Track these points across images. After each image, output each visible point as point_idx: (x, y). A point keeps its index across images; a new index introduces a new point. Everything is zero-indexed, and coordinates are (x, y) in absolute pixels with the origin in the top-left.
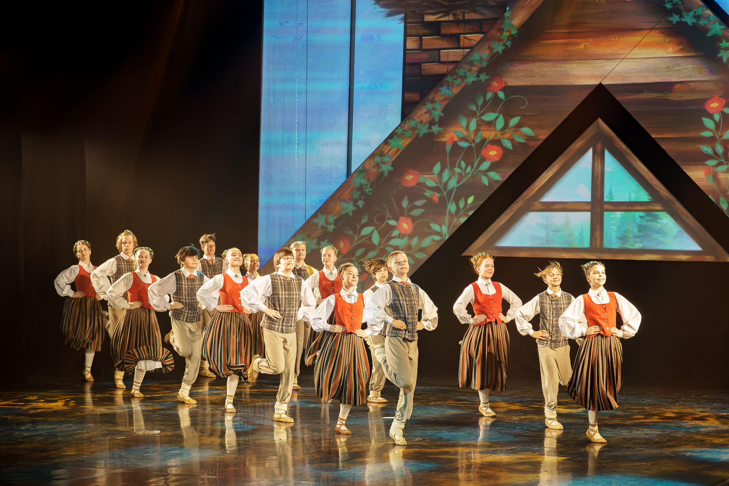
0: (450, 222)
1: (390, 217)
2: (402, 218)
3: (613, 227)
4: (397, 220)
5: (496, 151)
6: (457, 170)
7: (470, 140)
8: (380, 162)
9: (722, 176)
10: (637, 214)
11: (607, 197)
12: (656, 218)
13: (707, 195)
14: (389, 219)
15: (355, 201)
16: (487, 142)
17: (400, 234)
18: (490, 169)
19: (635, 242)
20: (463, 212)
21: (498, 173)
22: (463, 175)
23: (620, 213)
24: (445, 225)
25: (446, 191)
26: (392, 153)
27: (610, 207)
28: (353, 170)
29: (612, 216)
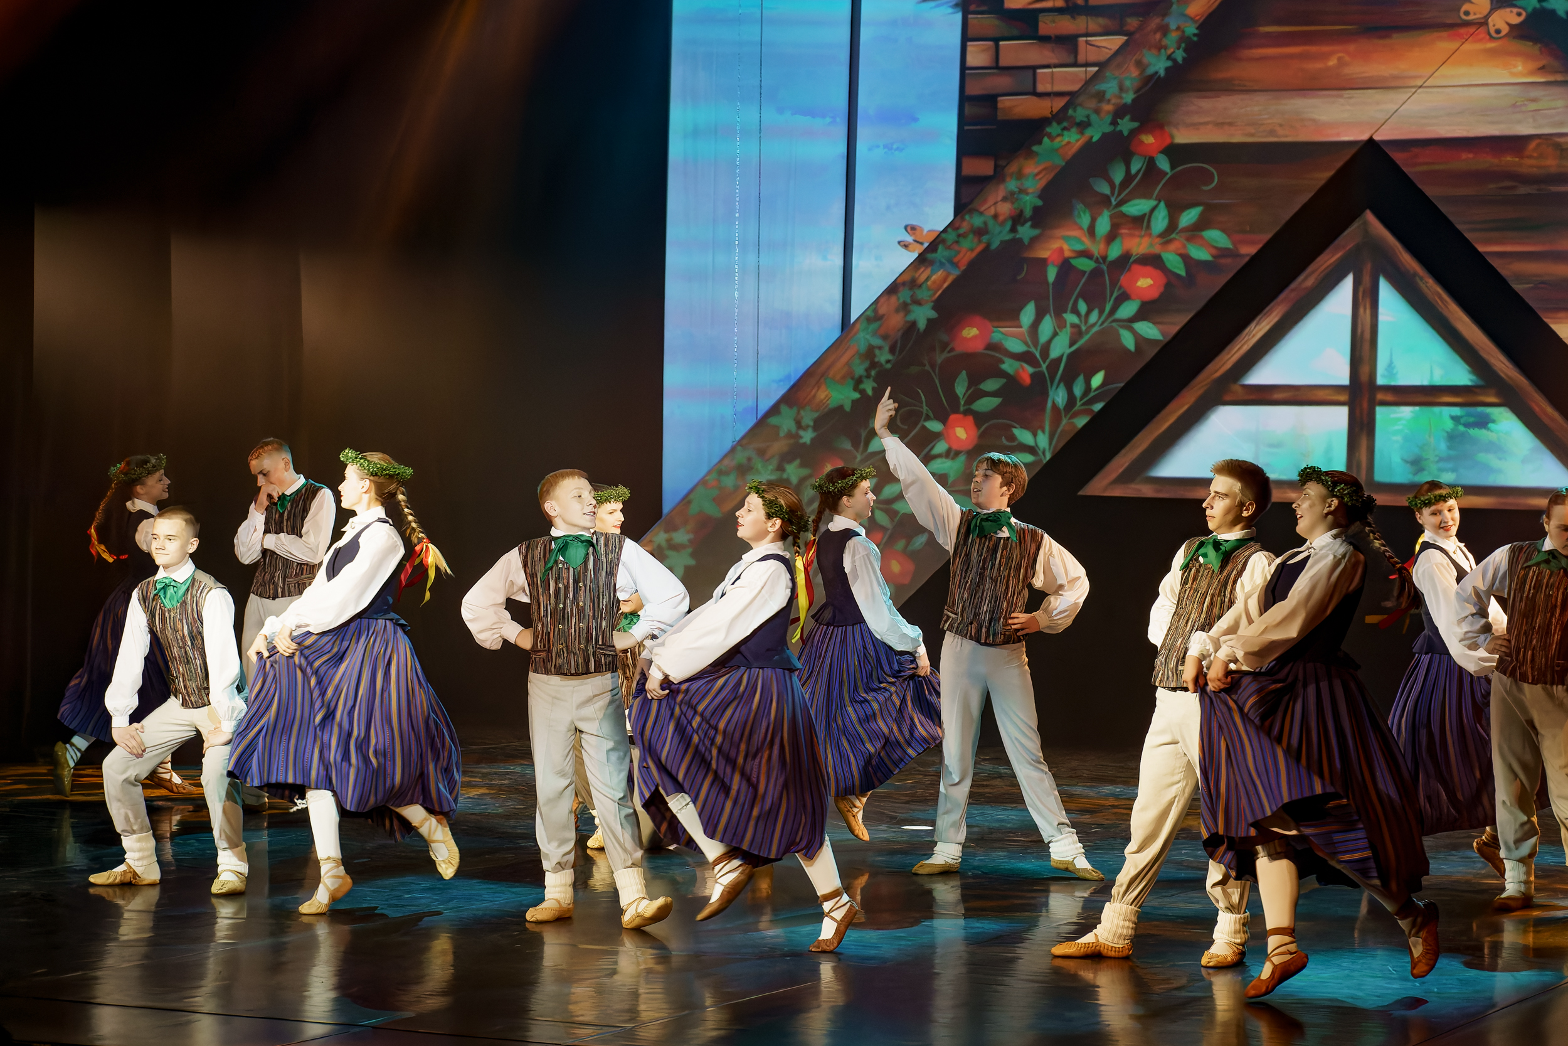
0: (1055, 424)
1: (931, 414)
2: (953, 417)
3: (1394, 438)
4: (943, 420)
5: (1152, 279)
6: (1071, 318)
7: (1096, 254)
8: (909, 301)
10: (1446, 412)
11: (1383, 376)
12: (1483, 423)
14: (928, 418)
15: (858, 381)
16: (1131, 260)
17: (949, 450)
18: (1140, 316)
19: (1441, 470)
20: (1083, 404)
21: (1155, 322)
22: (1084, 328)
23: (1411, 408)
24: (1043, 431)
25: (1047, 363)
26: (934, 282)
27: (1389, 397)
28: (853, 318)
29: (1393, 416)
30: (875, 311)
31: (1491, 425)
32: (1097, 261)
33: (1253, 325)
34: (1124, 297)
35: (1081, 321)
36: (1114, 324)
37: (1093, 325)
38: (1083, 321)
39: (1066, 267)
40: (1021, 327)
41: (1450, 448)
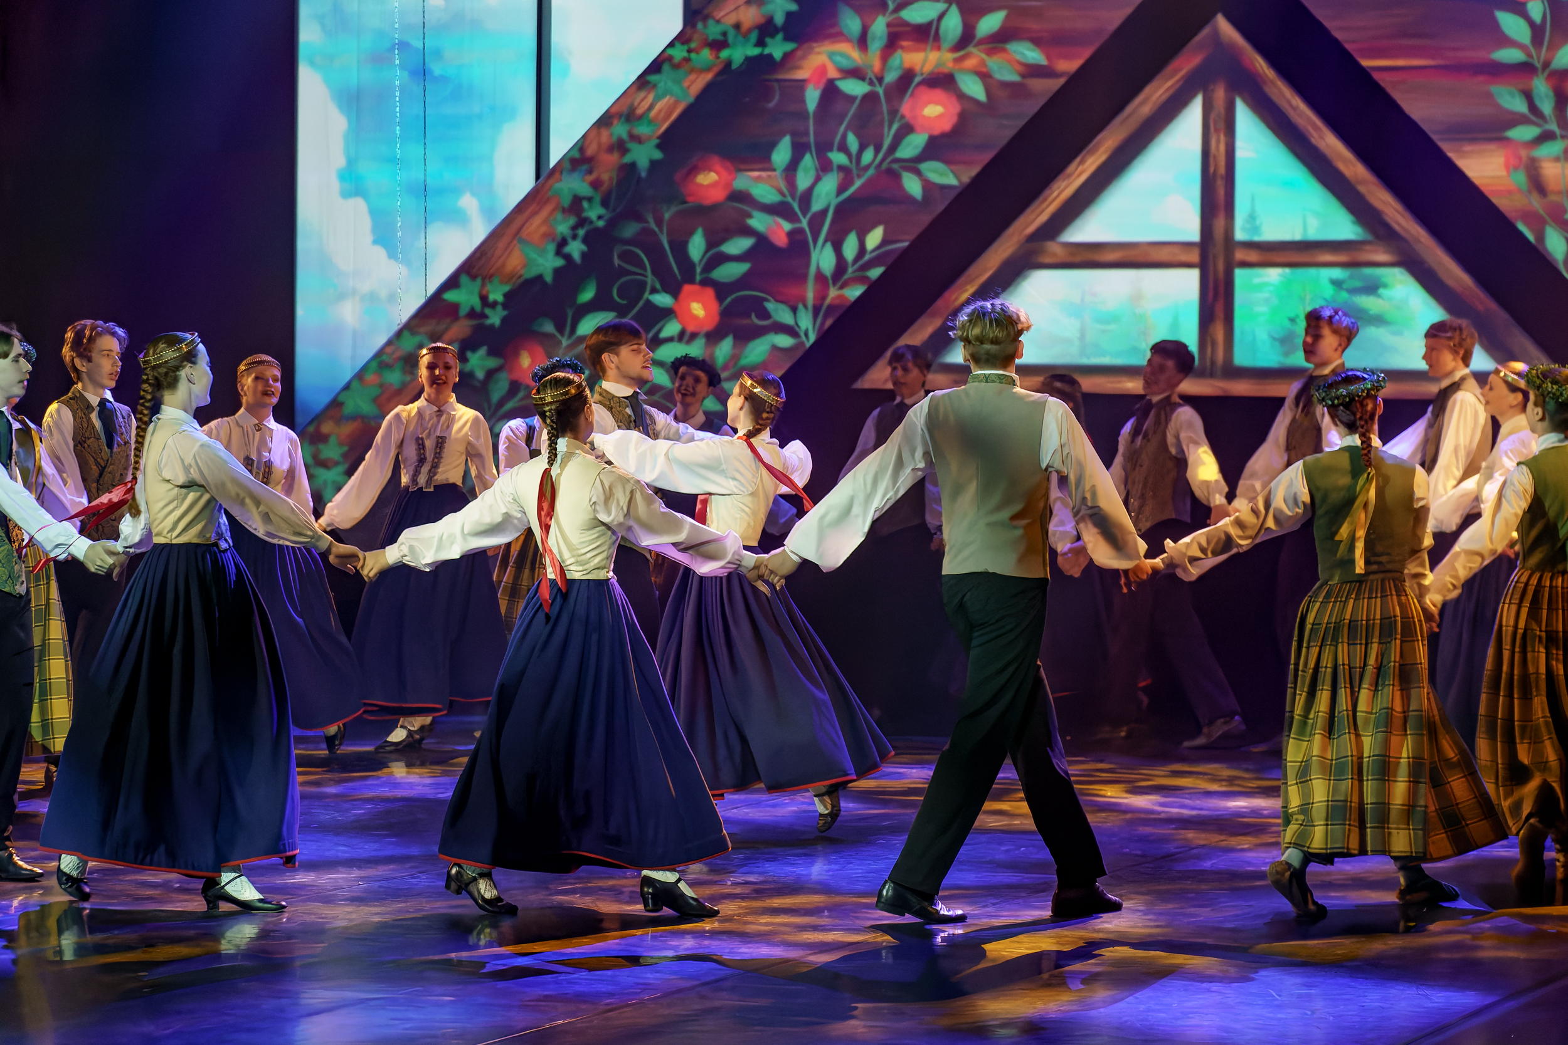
0: (821, 296)
1: (658, 286)
2: (687, 288)
3: (1260, 309)
4: (675, 293)
5: (944, 106)
6: (838, 158)
7: (870, 75)
8: (625, 136)
9: (1551, 171)
10: (1325, 274)
11: (1243, 229)
12: (1375, 286)
13: (1513, 221)
14: (654, 291)
15: (561, 244)
16: (917, 79)
17: (682, 332)
18: (929, 154)
20: (855, 272)
21: (947, 162)
22: (855, 171)
23: (1279, 270)
24: (805, 306)
25: (809, 216)
26: (660, 111)
27: (1253, 256)
28: (553, 160)
29: (1256, 281)
30: (583, 150)
31: (1381, 291)
32: (871, 83)
33: (1075, 164)
34: (907, 129)
35: (851, 161)
36: (894, 165)
37: (867, 167)
38: (854, 161)
39: (830, 92)
40: (774, 170)
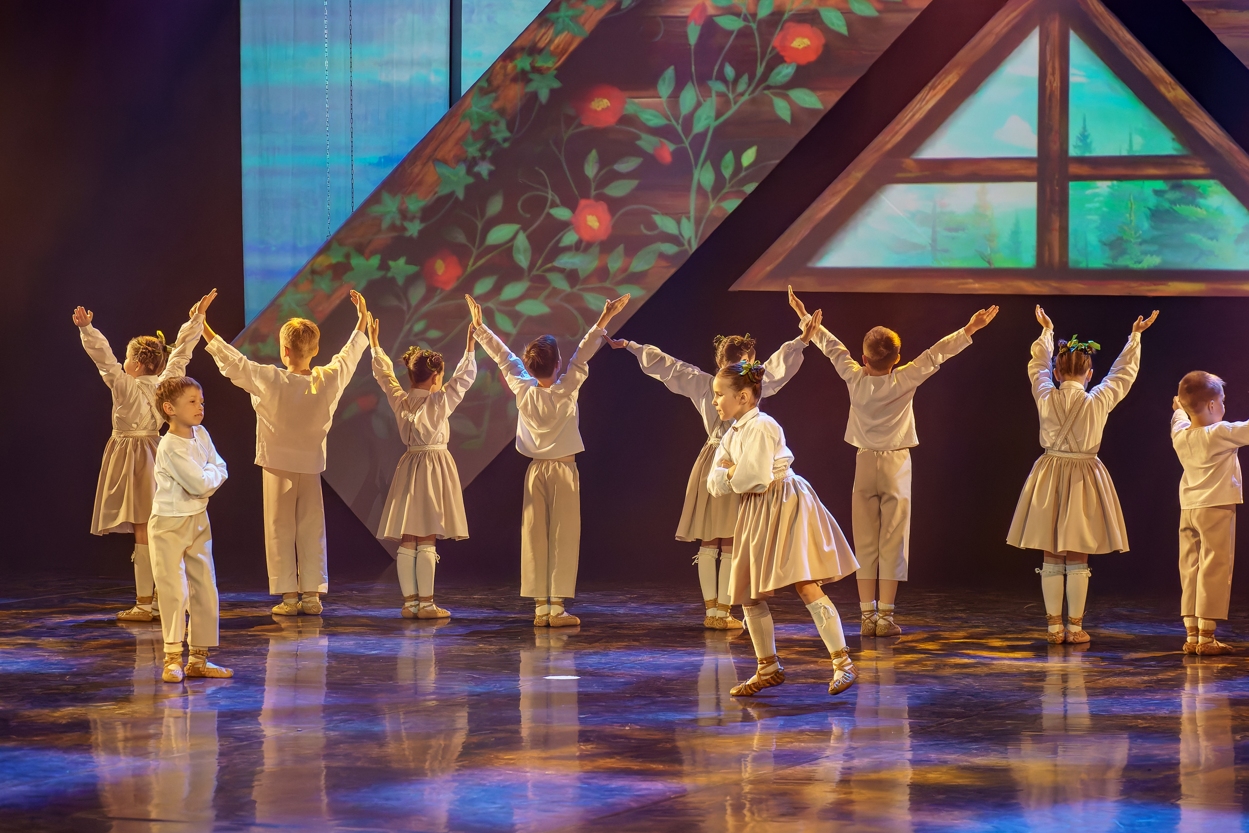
0: (701, 209)
1: (558, 201)
2: (583, 203)
3: (1090, 217)
4: (572, 205)
5: (810, 38)
6: (717, 86)
7: (744, 11)
8: (528, 67)
10: (1150, 186)
11: (1075, 147)
12: (1193, 197)
14: (554, 205)
15: (471, 164)
16: (786, 16)
17: (580, 242)
18: (796, 82)
19: (1145, 253)
20: (732, 186)
21: (813, 89)
22: (731, 96)
23: (1109, 183)
24: (688, 218)
25: (690, 138)
26: (558, 46)
27: (1084, 170)
28: (464, 89)
29: (1089, 192)
30: (489, 81)
31: (1201, 201)
32: (745, 19)
33: (927, 88)
34: (778, 60)
35: (728, 90)
36: (766, 92)
37: (742, 94)
38: (730, 89)
39: (710, 27)
41: (1154, 228)
